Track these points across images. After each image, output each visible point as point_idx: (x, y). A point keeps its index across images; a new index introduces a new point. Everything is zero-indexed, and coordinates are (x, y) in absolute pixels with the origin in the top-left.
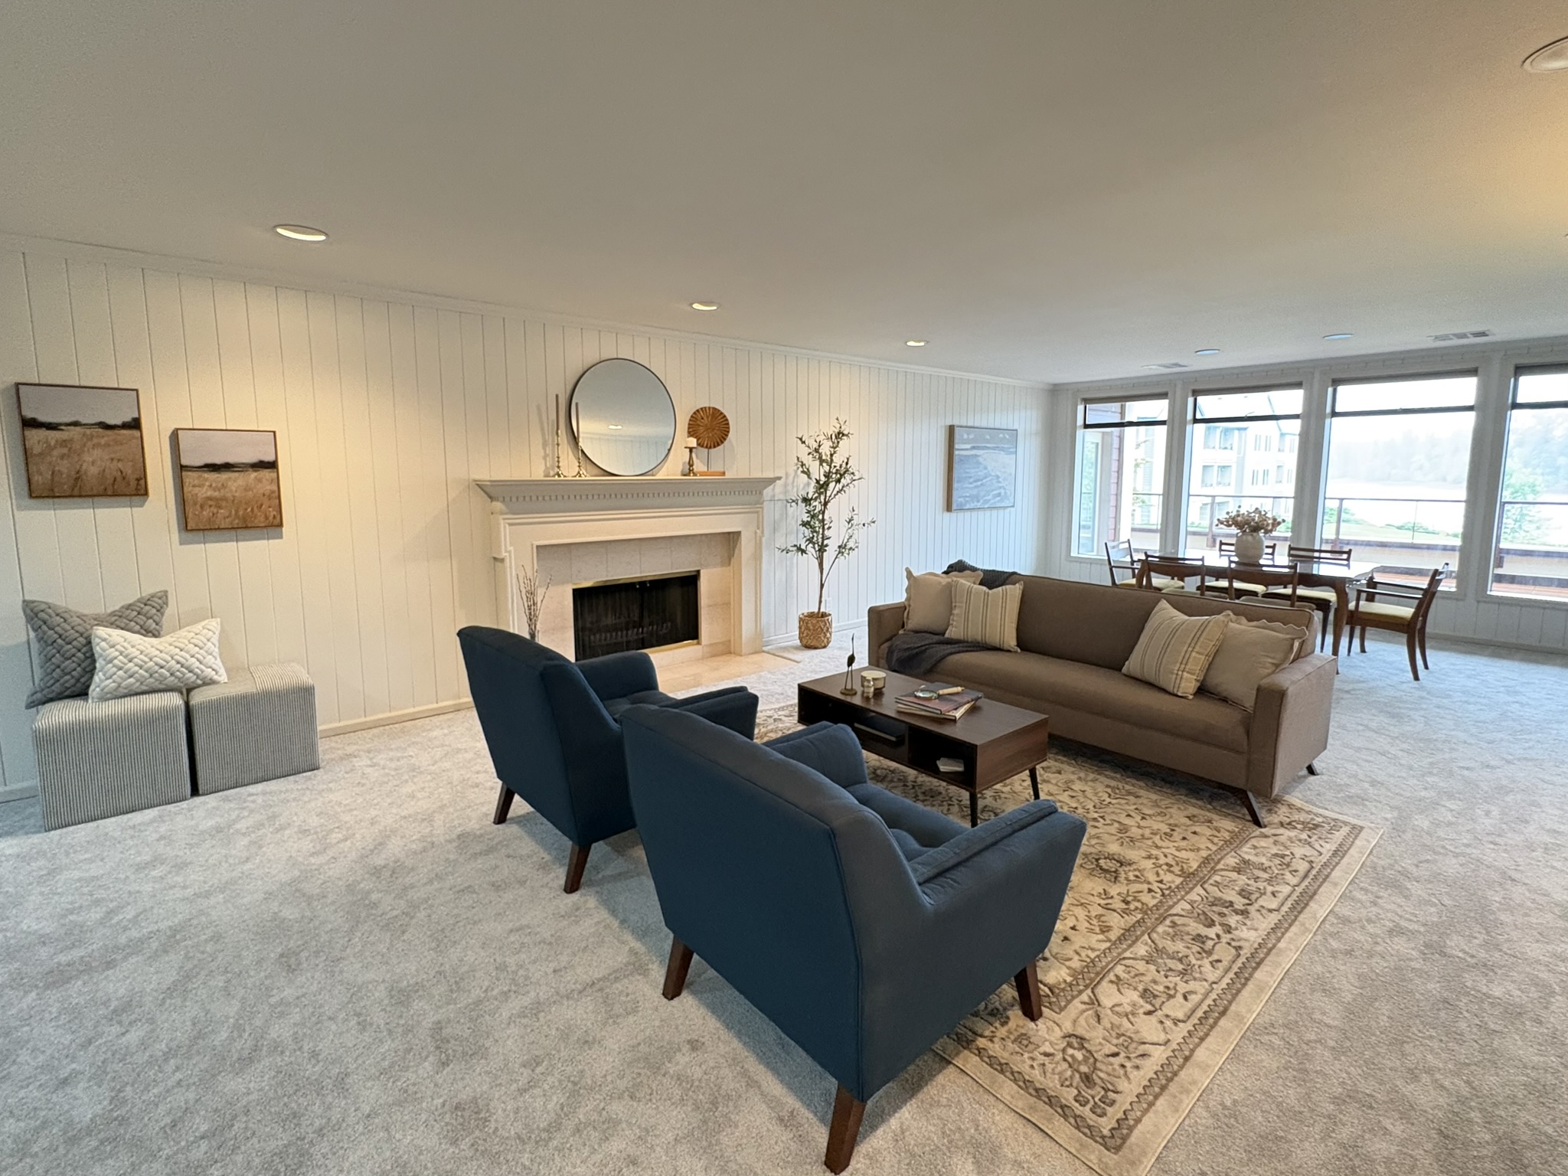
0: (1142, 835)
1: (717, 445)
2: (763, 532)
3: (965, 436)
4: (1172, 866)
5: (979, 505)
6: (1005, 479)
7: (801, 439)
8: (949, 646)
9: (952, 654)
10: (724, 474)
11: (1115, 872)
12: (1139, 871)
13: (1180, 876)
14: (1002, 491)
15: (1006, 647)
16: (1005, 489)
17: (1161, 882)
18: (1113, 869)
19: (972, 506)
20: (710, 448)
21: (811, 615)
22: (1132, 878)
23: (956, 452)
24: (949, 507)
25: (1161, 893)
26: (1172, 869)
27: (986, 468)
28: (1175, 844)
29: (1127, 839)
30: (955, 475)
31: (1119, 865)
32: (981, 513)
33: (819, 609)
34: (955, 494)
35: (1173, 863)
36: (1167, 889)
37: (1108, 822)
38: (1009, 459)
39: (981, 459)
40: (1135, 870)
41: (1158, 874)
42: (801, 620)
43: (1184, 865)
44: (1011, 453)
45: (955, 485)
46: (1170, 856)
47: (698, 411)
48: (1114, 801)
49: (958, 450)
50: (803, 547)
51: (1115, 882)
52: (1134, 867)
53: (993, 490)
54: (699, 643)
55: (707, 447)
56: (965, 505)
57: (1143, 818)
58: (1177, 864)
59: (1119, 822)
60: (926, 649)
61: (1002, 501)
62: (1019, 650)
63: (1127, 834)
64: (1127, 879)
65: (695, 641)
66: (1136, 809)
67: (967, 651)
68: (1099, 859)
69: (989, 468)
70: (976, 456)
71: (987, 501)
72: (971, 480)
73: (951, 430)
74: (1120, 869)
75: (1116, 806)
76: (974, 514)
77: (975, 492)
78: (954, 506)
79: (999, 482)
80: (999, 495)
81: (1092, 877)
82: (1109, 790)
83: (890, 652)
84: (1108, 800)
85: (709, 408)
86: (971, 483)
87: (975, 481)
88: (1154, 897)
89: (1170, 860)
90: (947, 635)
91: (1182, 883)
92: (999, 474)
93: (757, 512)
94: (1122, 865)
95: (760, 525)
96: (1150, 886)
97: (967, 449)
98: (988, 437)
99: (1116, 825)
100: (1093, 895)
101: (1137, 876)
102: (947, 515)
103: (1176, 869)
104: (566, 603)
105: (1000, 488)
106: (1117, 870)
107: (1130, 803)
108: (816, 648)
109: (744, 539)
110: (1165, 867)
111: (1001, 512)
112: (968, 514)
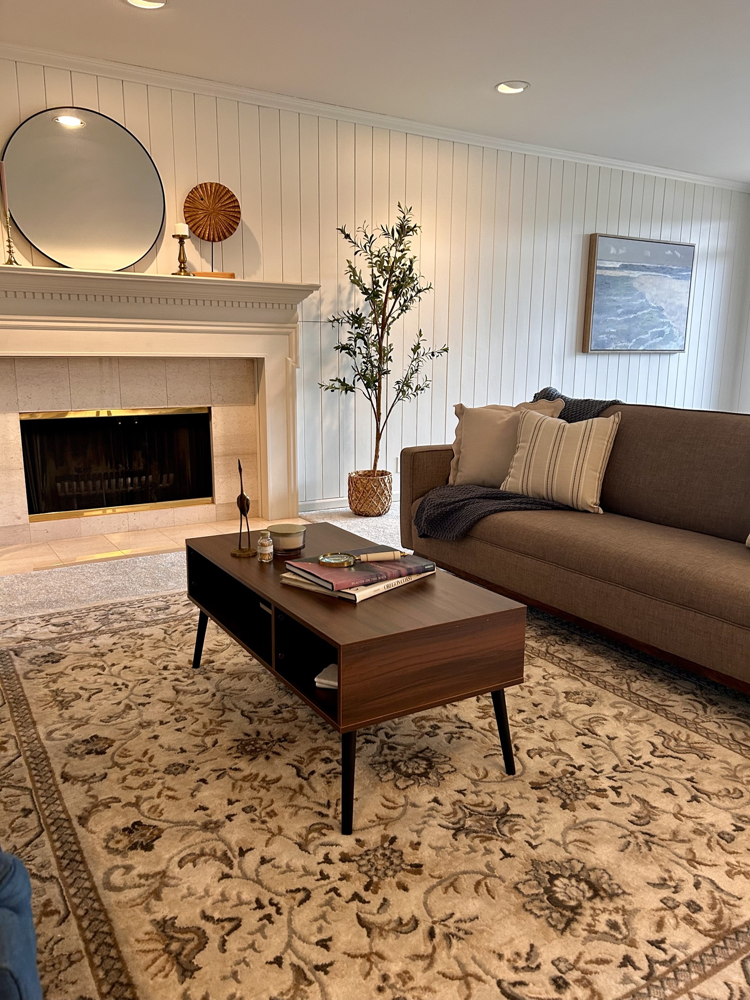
0: (675, 834)
1: (223, 237)
2: (296, 362)
3: (613, 251)
4: (699, 909)
5: (630, 345)
6: (672, 313)
7: (343, 231)
8: (497, 502)
9: (496, 511)
10: (233, 276)
11: (573, 909)
12: (625, 911)
13: (706, 933)
14: (667, 330)
15: (581, 505)
16: (671, 326)
17: (657, 944)
18: (573, 903)
19: (620, 345)
20: (214, 241)
21: (367, 474)
22: (602, 927)
23: (598, 272)
24: (584, 346)
25: (646, 970)
26: (697, 916)
27: (642, 296)
28: (732, 859)
29: (641, 838)
30: (596, 302)
31: (589, 894)
32: (634, 359)
33: (375, 465)
34: (594, 329)
35: (704, 903)
36: (663, 963)
37: (624, 799)
38: (678, 286)
39: (636, 285)
40: (617, 910)
41: (660, 925)
42: (351, 479)
43: (726, 911)
44: (684, 278)
45: (595, 317)
46: (705, 886)
47: (196, 189)
48: (656, 761)
49: (601, 268)
50: (350, 383)
51: (563, 931)
52: (619, 902)
53: (654, 327)
54: (213, 502)
55: (209, 240)
56: (609, 344)
57: (695, 799)
58: (712, 907)
59: (644, 802)
60: (464, 505)
61: (666, 342)
62: (601, 511)
63: (644, 829)
64: (591, 929)
65: (210, 499)
66: (691, 780)
67: (520, 509)
68: (557, 877)
69: (648, 297)
70: (628, 278)
71: (640, 342)
72: (620, 311)
73: (592, 241)
74: (587, 905)
75: (657, 770)
76: (624, 359)
77: (625, 327)
78: (592, 345)
79: (663, 317)
80: (661, 334)
81: (524, 915)
82: (658, 741)
83: (421, 509)
84: (647, 757)
85: (211, 184)
86: (619, 316)
87: (623, 313)
88: (626, 980)
89: (702, 897)
90: (501, 489)
91: (702, 953)
92: (663, 305)
93: (288, 334)
94: (596, 895)
95: (292, 350)
96: (631, 951)
97: (614, 269)
98: (649, 253)
99: (636, 807)
100: (500, 957)
101: (614, 926)
102: (581, 359)
103: (704, 919)
104: (12, 437)
105: (664, 324)
106: (579, 906)
107: (686, 766)
108: (367, 516)
109: (270, 369)
110: (682, 911)
111: (665, 358)
112: (614, 359)
